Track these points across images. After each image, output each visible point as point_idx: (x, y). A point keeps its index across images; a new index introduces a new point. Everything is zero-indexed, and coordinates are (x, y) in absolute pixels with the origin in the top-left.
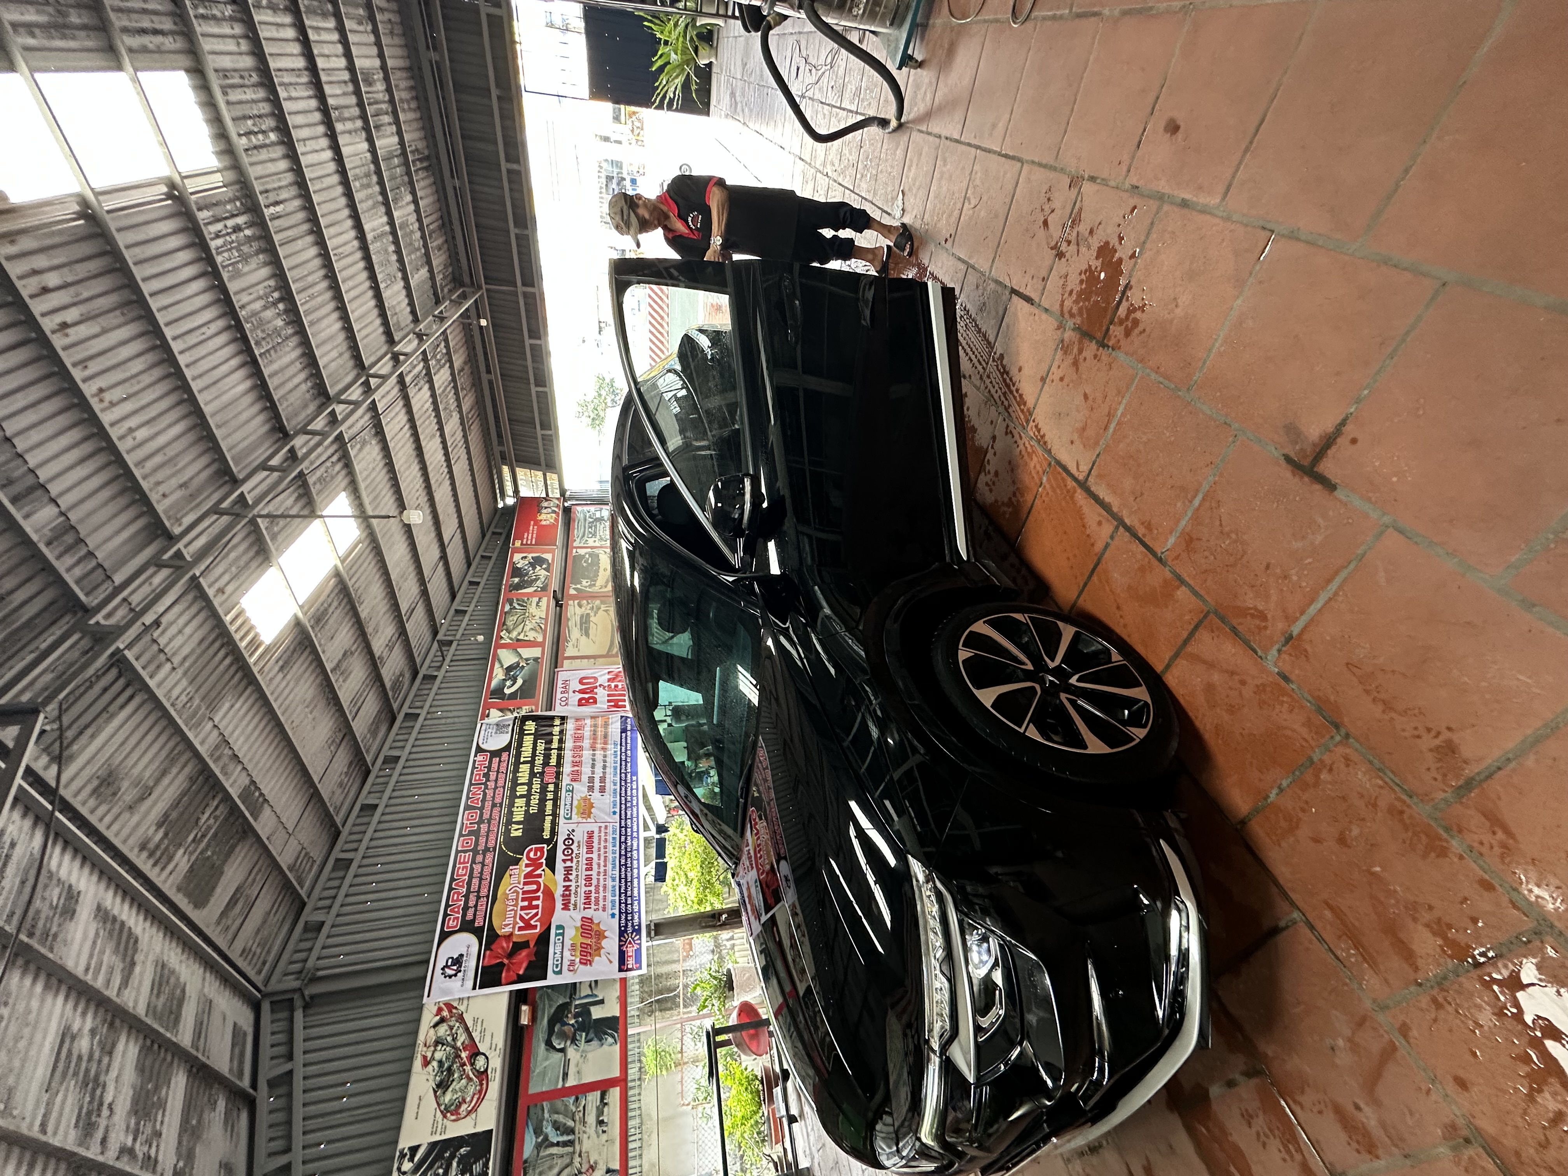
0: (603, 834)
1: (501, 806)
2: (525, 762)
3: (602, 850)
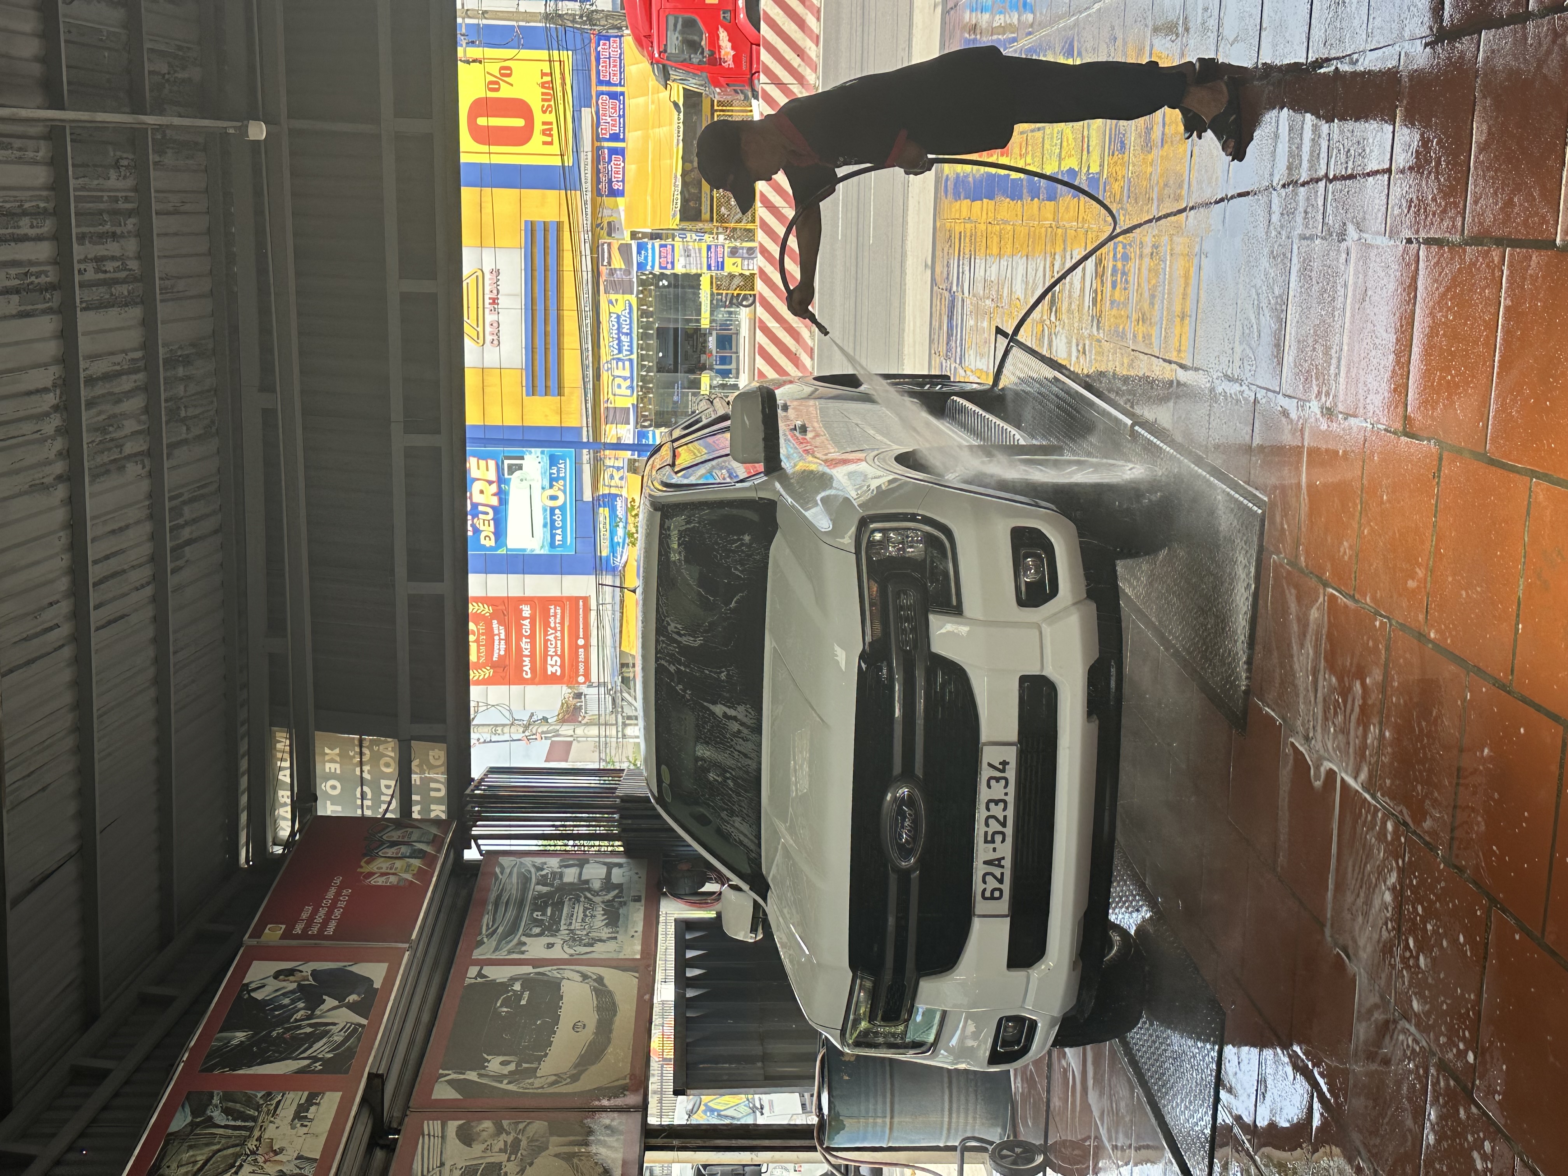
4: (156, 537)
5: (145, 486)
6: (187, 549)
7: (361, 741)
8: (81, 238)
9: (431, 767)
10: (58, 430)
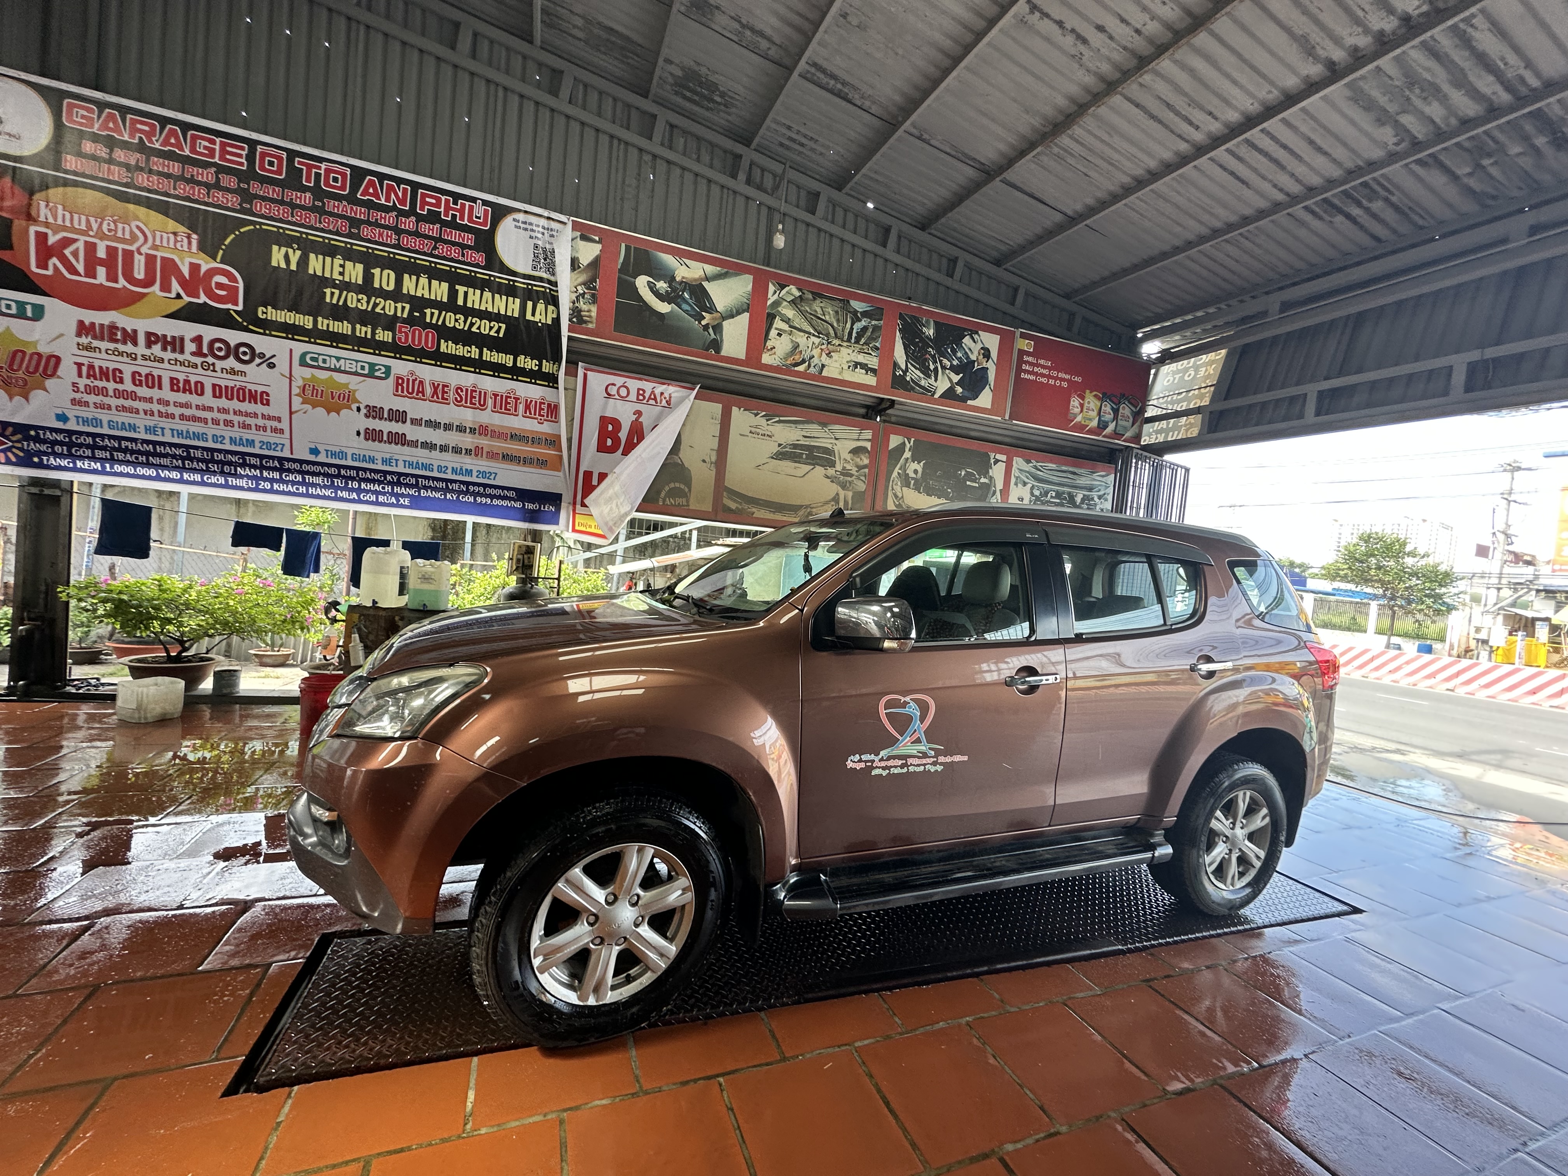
0: (260, 422)
1: (350, 235)
2: (453, 294)
3: (222, 417)
5: (1377, 154)
6: (1342, 217)
7: (1213, 385)
9: (1187, 431)
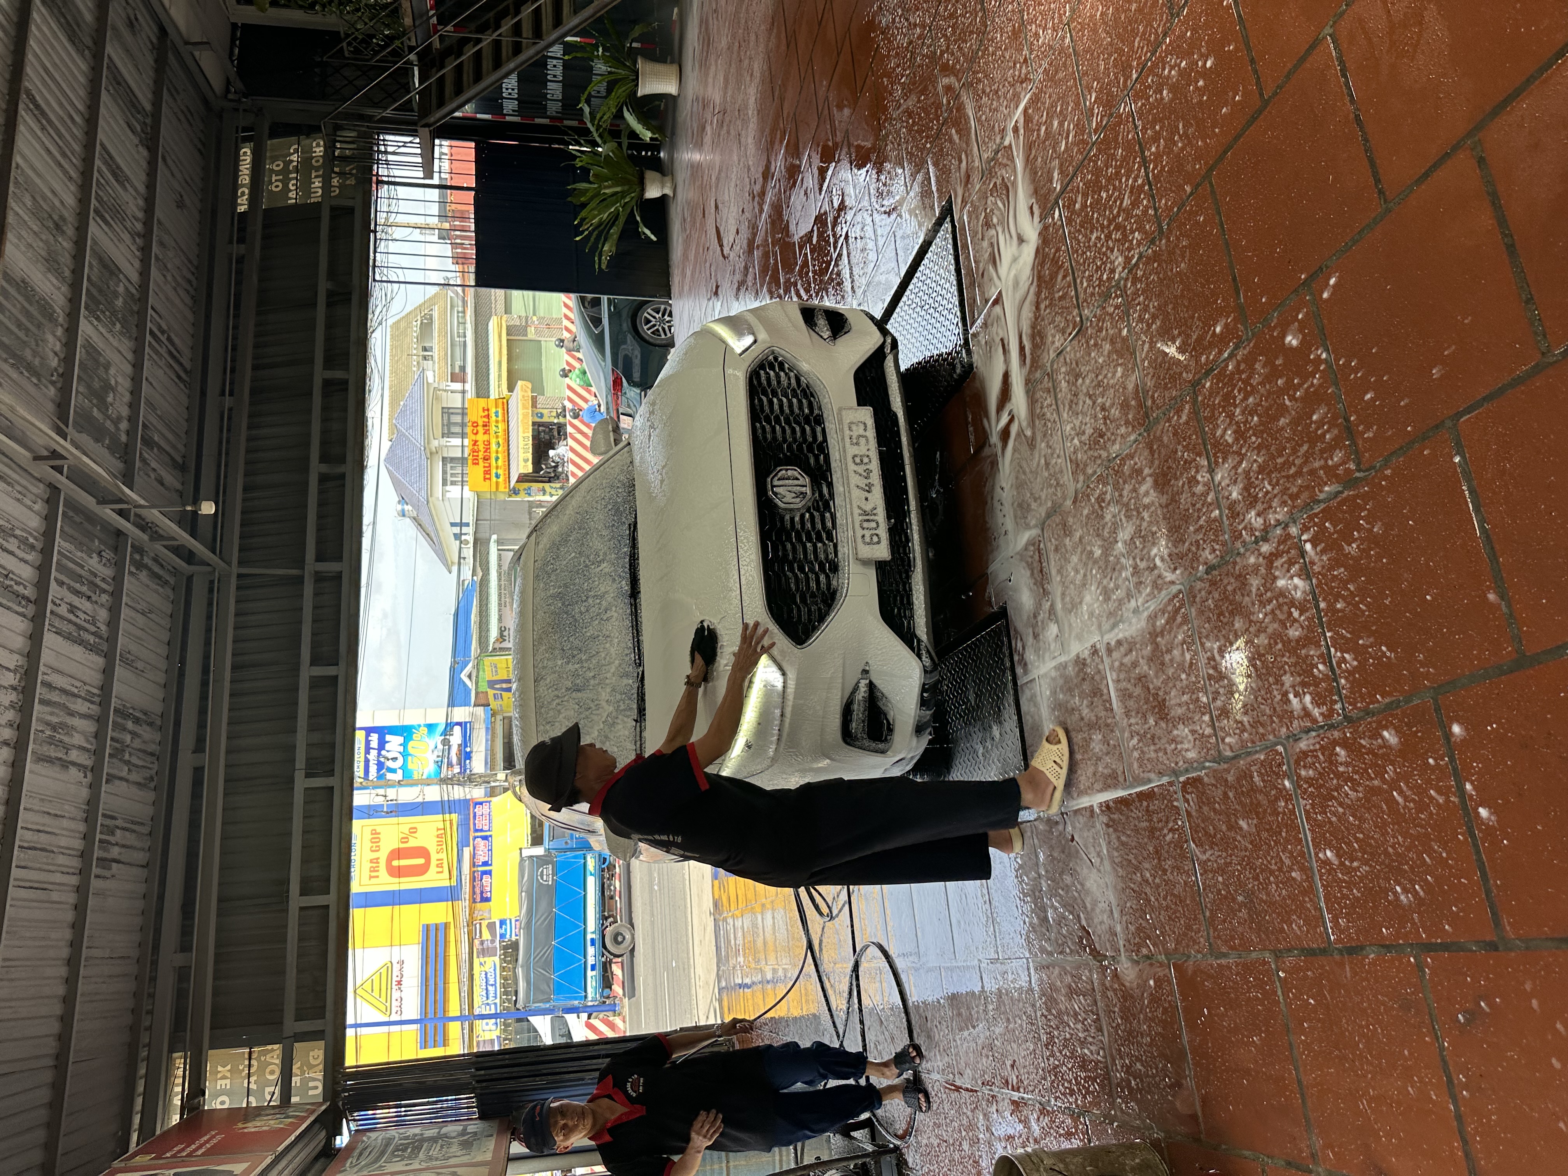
4: (87, 837)
5: (85, 793)
6: (114, 865)
7: (250, 1053)
8: (61, 584)
9: (311, 1067)
10: (12, 706)
